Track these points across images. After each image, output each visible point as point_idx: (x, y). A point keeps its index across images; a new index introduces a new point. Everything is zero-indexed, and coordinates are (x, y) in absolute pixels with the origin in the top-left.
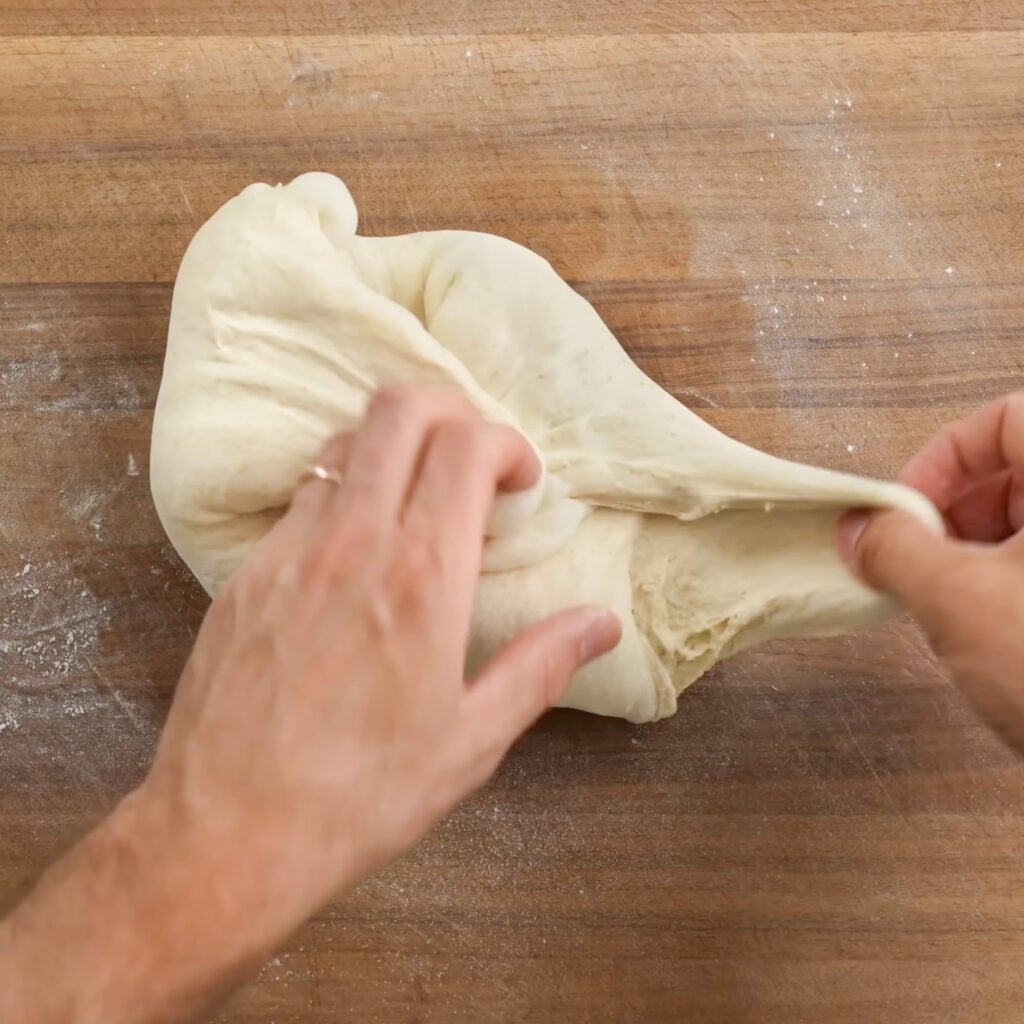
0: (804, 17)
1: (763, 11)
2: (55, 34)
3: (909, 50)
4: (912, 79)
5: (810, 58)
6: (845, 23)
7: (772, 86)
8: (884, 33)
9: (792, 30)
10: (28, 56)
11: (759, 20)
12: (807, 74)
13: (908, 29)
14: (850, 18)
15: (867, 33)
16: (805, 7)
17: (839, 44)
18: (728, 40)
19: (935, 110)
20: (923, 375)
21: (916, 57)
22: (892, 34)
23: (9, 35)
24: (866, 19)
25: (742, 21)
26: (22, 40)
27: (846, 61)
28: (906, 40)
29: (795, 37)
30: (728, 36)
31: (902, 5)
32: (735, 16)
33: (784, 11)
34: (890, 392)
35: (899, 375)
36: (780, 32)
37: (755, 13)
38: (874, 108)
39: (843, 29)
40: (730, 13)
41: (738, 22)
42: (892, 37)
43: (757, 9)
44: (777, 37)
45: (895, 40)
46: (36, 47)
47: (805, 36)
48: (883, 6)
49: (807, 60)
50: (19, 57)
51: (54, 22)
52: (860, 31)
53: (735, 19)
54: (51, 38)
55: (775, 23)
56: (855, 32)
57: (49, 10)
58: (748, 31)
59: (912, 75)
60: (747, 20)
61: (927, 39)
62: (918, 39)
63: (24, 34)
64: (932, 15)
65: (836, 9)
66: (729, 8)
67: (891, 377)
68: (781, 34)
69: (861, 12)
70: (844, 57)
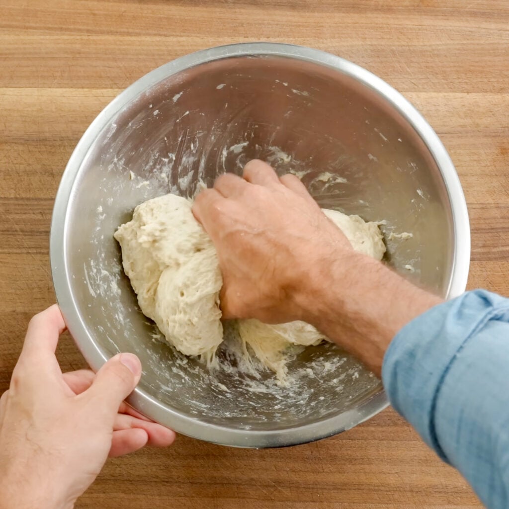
0: (445, 86)
1: (427, 83)
2: (111, 88)
3: (492, 101)
4: (493, 114)
5: (448, 104)
6: (463, 89)
7: (431, 116)
8: (481, 94)
9: (440, 92)
10: (99, 98)
11: (426, 87)
12: (446, 111)
13: (491, 92)
14: (466, 86)
15: (473, 94)
16: (446, 81)
17: (461, 98)
18: (411, 95)
19: (503, 129)
20: (495, 247)
21: (495, 105)
22: (485, 94)
23: (91, 88)
24: (473, 87)
25: (418, 86)
26: (96, 90)
27: (464, 105)
28: (491, 97)
29: (441, 95)
30: (413, 94)
31: (489, 81)
32: (415, 84)
33: (436, 83)
34: (479, 253)
35: (484, 246)
36: (435, 92)
37: (424, 83)
38: (476, 127)
39: (463, 92)
40: (413, 83)
41: (416, 87)
42: (484, 95)
43: (424, 82)
44: (434, 94)
45: (486, 97)
46: (102, 93)
47: (446, 94)
48: (481, 82)
49: (446, 105)
50: (96, 98)
51: (111, 82)
52: (471, 93)
53: (415, 86)
54: (110, 90)
55: (432, 88)
56: (468, 93)
57: (109, 77)
58: (421, 91)
59: (493, 113)
60: (420, 86)
61: (500, 97)
62: (496, 97)
63: (98, 88)
64: (502, 86)
65: (460, 82)
66: (413, 81)
67: (480, 247)
68: (436, 93)
69: (471, 84)
70: (463, 104)
